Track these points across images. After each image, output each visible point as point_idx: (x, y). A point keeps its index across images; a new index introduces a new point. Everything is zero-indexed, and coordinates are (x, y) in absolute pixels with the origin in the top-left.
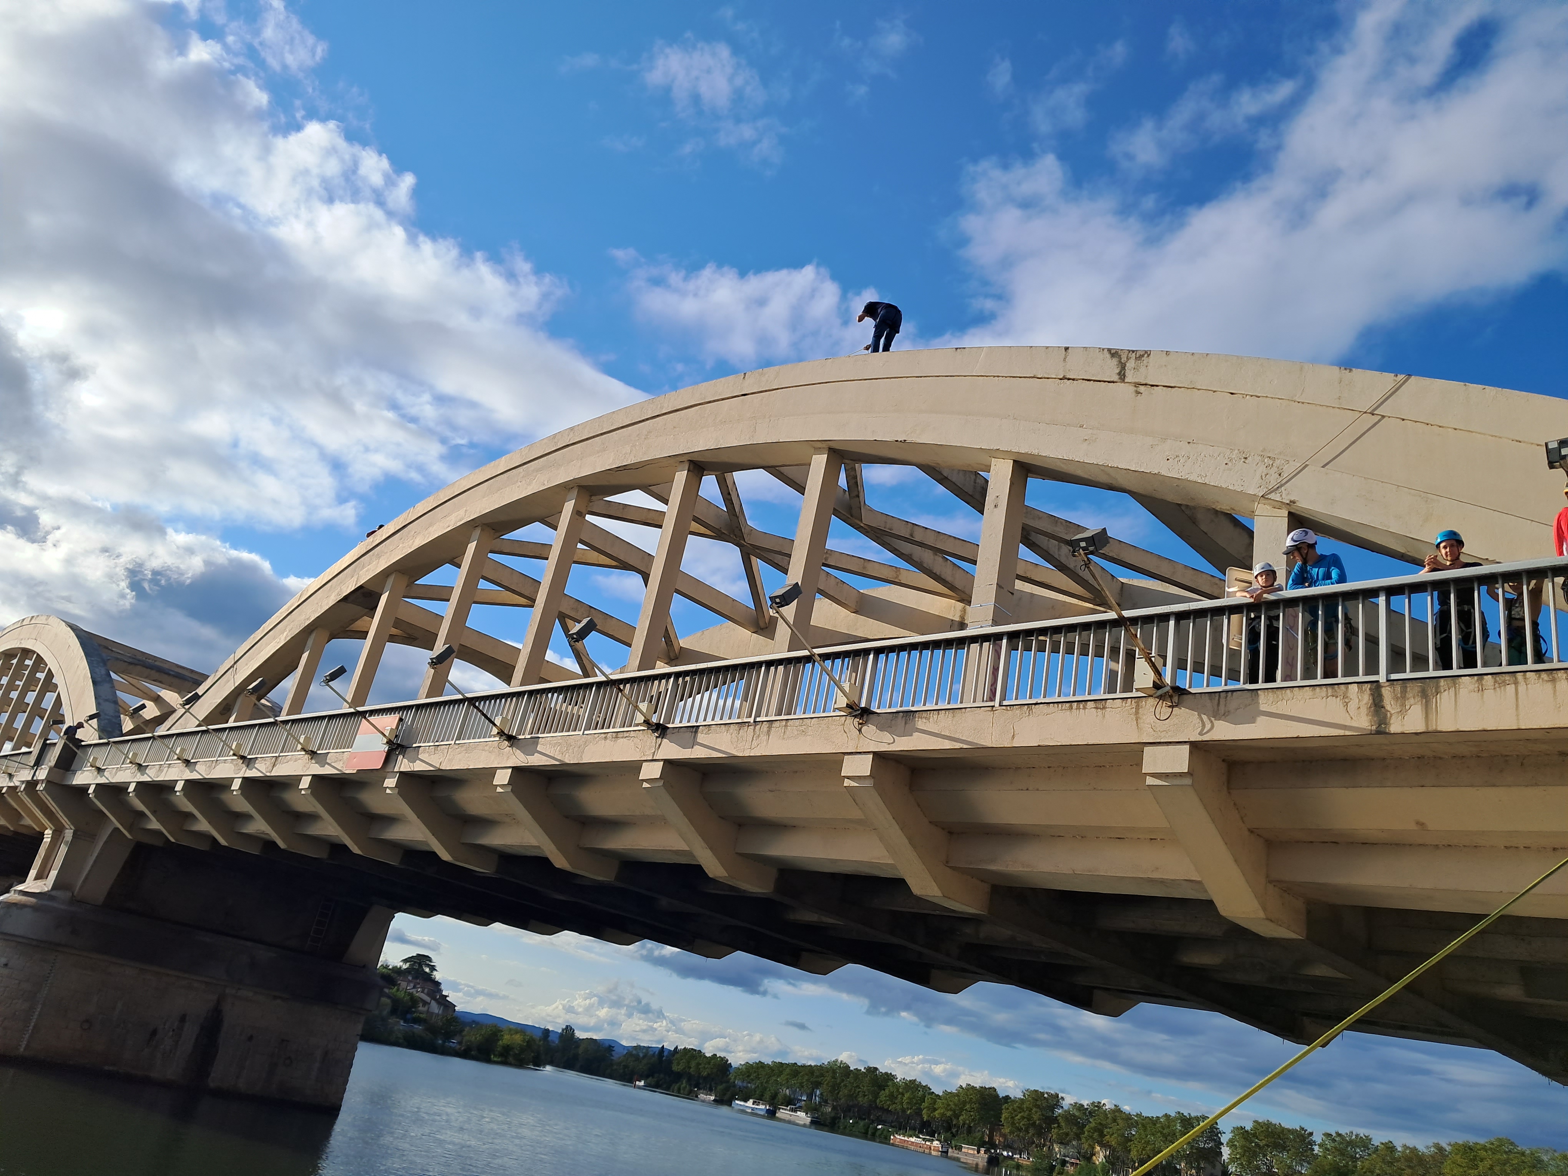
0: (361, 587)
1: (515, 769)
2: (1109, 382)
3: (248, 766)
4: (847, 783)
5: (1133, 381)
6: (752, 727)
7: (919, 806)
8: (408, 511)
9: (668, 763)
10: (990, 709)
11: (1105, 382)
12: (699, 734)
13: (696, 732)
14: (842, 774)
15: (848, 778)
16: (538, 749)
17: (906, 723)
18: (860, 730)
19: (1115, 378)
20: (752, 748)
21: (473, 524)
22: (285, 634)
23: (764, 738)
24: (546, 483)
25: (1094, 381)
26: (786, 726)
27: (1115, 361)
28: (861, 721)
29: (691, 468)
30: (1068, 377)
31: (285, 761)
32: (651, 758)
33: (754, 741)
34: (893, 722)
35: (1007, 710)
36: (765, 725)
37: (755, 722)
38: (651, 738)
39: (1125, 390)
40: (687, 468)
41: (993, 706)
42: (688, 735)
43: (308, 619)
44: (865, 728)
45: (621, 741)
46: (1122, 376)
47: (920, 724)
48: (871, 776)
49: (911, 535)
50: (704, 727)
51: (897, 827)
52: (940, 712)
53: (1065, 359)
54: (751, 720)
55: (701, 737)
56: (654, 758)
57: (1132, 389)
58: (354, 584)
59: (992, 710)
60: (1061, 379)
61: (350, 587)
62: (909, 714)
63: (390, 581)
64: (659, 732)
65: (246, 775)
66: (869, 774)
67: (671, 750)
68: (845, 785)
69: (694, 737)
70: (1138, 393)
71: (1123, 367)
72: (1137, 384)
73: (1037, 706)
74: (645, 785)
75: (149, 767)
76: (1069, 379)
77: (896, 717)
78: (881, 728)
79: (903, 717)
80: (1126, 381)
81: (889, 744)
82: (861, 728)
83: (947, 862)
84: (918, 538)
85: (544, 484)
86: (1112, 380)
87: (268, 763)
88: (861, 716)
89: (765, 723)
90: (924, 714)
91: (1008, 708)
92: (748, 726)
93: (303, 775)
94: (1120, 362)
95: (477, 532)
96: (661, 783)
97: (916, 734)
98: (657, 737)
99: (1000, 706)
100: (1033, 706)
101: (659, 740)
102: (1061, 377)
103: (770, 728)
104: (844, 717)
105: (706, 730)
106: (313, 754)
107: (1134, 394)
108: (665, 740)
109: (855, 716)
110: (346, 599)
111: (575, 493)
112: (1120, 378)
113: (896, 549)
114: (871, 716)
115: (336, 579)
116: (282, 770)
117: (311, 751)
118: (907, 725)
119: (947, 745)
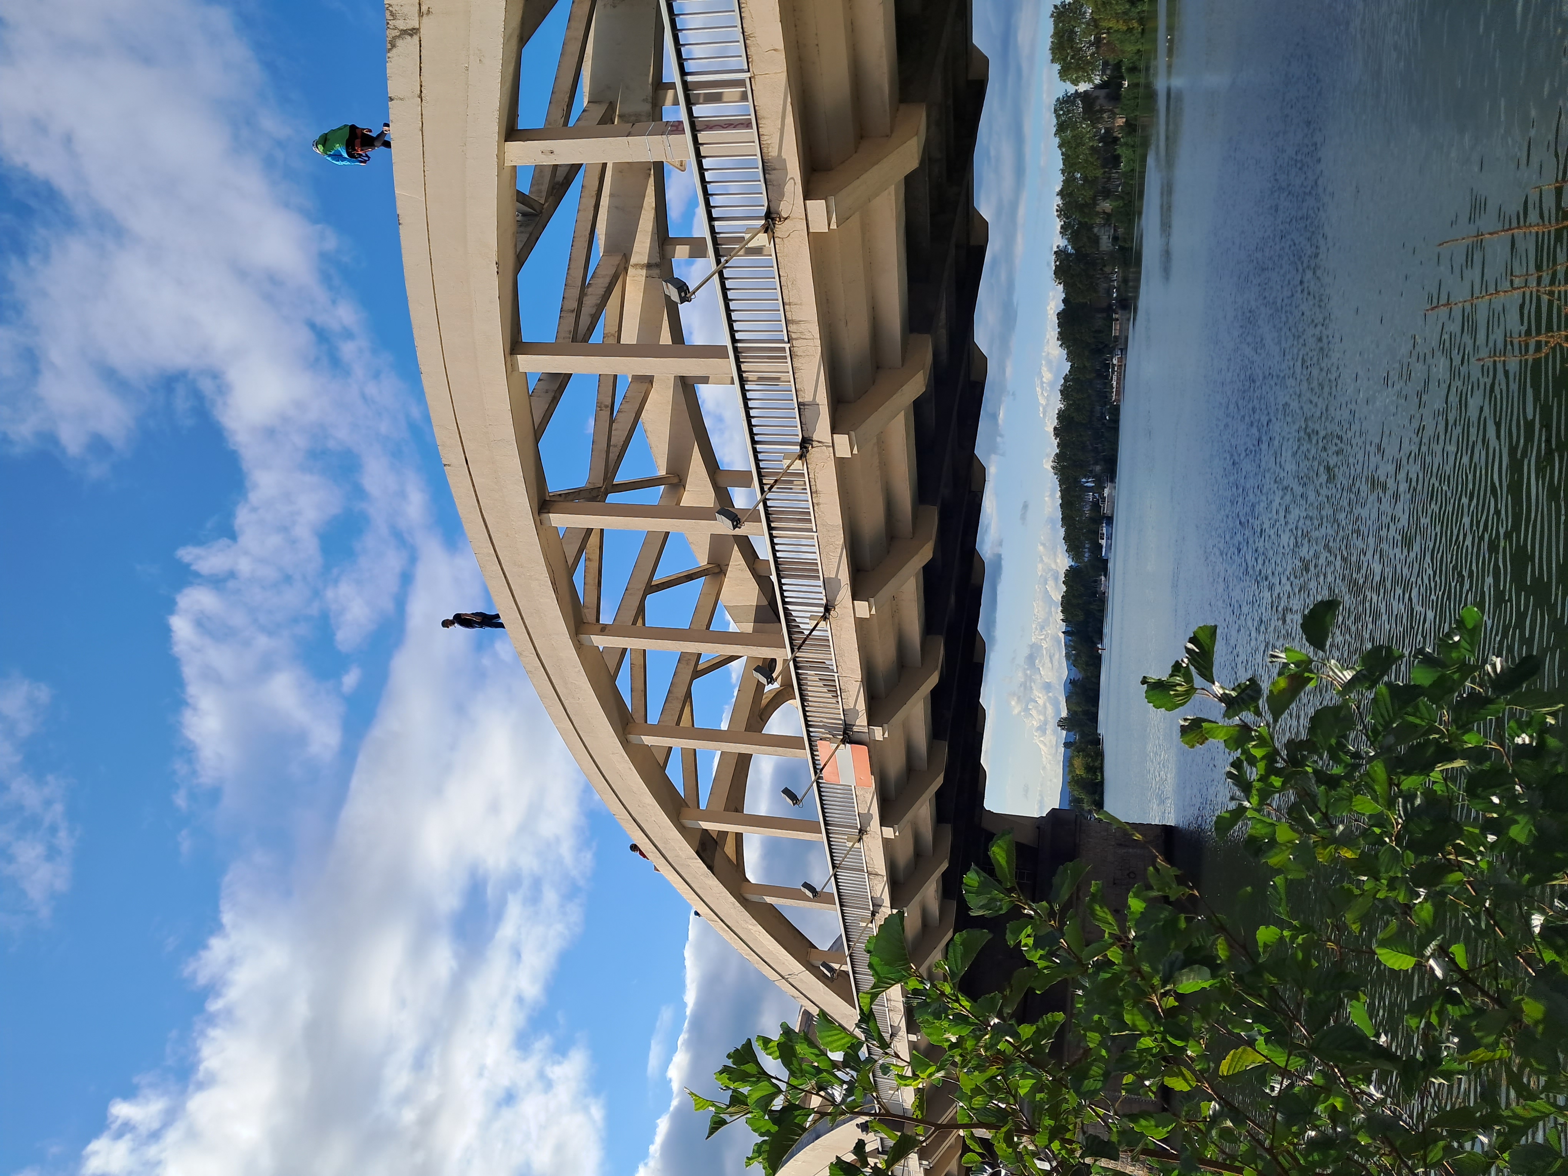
0: (697, 853)
1: (854, 598)
2: (420, 46)
3: (881, 906)
4: (834, 226)
5: (417, 19)
6: (794, 342)
7: (843, 162)
8: (619, 821)
9: (834, 430)
10: (752, 80)
11: (420, 51)
12: (806, 400)
13: (804, 404)
14: (827, 231)
15: (829, 225)
16: (834, 577)
17: (774, 169)
18: (786, 219)
19: (416, 38)
20: (811, 337)
21: (625, 743)
22: (750, 927)
23: (802, 327)
24: (577, 670)
25: (420, 63)
26: (790, 304)
27: (399, 43)
28: (778, 219)
29: (546, 511)
30: (419, 92)
31: (871, 862)
32: (832, 449)
33: (807, 337)
34: (775, 183)
35: (752, 61)
36: (792, 328)
37: (789, 342)
38: (814, 453)
39: (428, 28)
40: (546, 515)
41: (750, 78)
42: (807, 412)
43: (734, 904)
44: (784, 215)
45: (819, 488)
46: (414, 32)
47: (773, 152)
48: (826, 199)
49: (573, 311)
50: (799, 396)
51: (865, 176)
52: (761, 133)
53: (401, 99)
54: (787, 346)
55: (807, 398)
56: (831, 445)
57: (425, 19)
58: (695, 861)
59: (754, 77)
60: (422, 101)
61: (698, 865)
62: (766, 167)
63: (689, 823)
64: (807, 445)
65: (889, 905)
66: (824, 201)
67: (822, 429)
68: (835, 227)
69: (808, 405)
70: (429, 12)
71: (404, 32)
72: (421, 14)
73: (745, 30)
74: (855, 451)
75: (892, 1024)
76: (421, 92)
77: (770, 181)
78: (782, 195)
79: (769, 174)
80: (418, 27)
81: (795, 183)
82: (783, 218)
83: (887, 136)
84: (575, 305)
85: (579, 671)
86: (418, 43)
87: (876, 882)
88: (773, 219)
89: (789, 329)
90: (765, 150)
91: (750, 60)
92: (793, 347)
93: (882, 837)
94: (399, 36)
95: (633, 738)
96: (852, 433)
97: (784, 156)
98: (812, 447)
99: (749, 71)
100: (746, 34)
101: (815, 444)
102: (420, 100)
103: (794, 322)
104: (776, 239)
105: (800, 394)
106: (862, 832)
107: (430, 16)
108: (815, 438)
109: (774, 224)
110: (710, 867)
111: (583, 637)
112: (416, 33)
113: (588, 329)
114: (772, 210)
115: (692, 885)
116: (880, 866)
117: (859, 833)
118: (777, 167)
119: (790, 120)
